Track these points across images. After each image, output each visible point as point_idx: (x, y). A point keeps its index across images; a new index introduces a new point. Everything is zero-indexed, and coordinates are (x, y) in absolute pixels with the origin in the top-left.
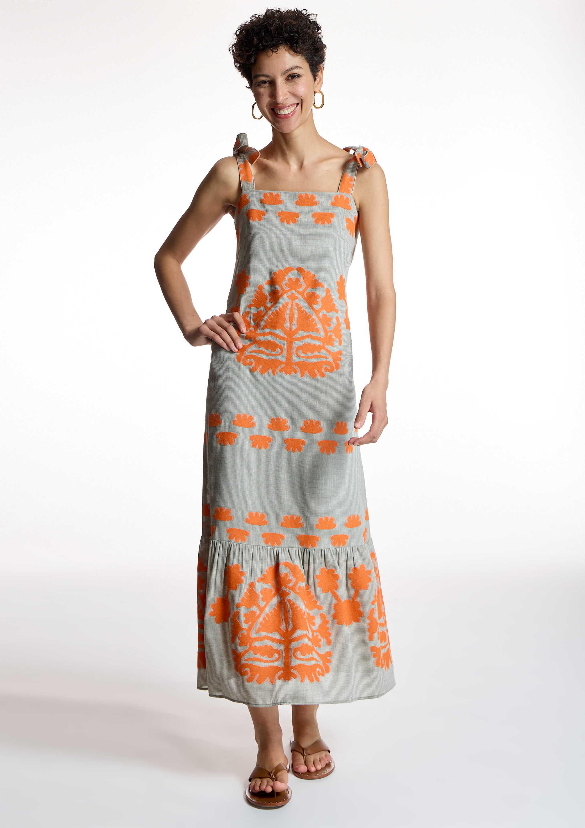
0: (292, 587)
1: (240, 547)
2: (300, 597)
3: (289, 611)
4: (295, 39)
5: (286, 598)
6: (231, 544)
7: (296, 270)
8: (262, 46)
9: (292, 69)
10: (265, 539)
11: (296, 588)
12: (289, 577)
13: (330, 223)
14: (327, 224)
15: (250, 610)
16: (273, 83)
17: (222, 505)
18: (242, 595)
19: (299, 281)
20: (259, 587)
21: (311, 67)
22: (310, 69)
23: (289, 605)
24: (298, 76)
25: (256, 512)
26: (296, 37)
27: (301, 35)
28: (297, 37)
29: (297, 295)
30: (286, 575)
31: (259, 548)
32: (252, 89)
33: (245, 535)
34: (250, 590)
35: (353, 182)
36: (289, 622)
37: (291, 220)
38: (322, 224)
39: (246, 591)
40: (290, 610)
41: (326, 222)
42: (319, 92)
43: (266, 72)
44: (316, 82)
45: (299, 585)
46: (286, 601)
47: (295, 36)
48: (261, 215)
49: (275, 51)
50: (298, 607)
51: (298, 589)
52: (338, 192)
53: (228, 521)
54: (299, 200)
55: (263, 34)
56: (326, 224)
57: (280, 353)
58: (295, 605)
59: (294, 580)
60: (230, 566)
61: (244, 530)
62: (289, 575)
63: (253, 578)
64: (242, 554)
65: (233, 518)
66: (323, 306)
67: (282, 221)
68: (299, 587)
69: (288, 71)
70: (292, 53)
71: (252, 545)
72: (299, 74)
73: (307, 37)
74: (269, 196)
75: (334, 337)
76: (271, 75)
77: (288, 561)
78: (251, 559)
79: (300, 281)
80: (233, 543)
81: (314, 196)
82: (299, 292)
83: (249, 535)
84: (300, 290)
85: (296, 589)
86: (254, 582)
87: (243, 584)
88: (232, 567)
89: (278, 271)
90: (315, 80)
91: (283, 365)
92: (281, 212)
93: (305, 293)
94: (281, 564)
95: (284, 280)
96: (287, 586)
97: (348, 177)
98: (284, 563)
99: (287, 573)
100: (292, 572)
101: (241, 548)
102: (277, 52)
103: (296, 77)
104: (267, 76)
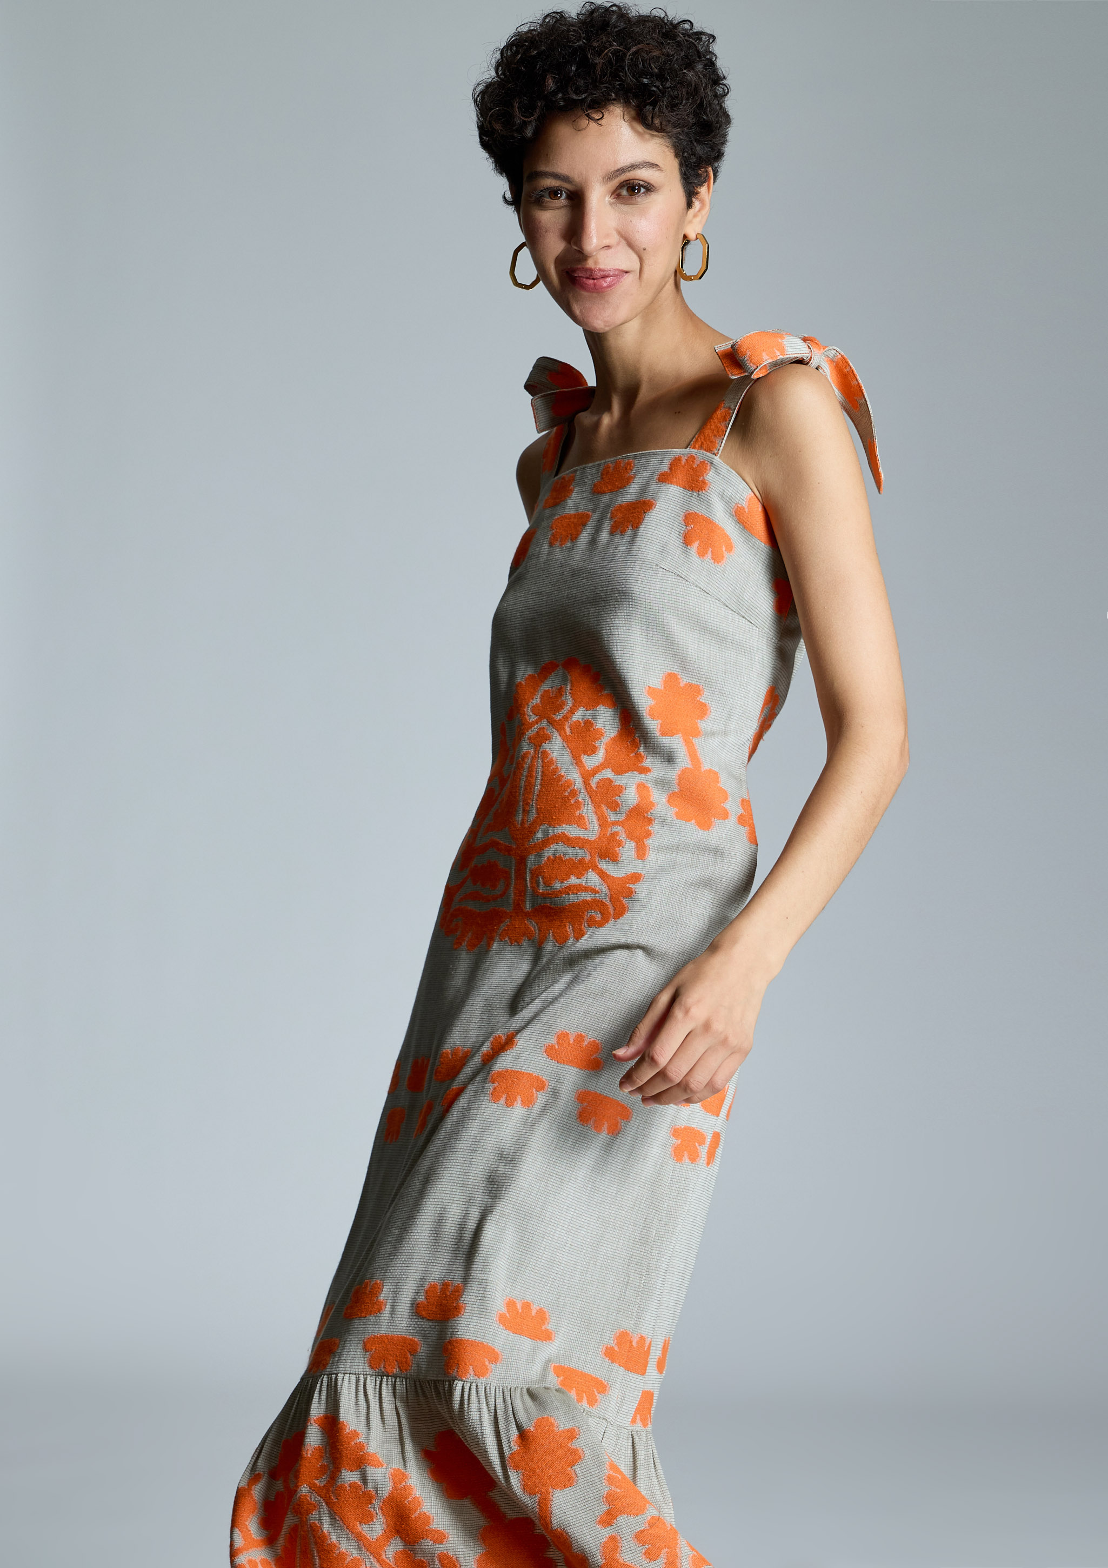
4: (651, 94)
7: (562, 666)
8: (563, 99)
9: (633, 167)
13: (637, 528)
14: (631, 530)
16: (577, 200)
19: (562, 695)
21: (684, 169)
22: (681, 174)
24: (649, 188)
26: (654, 88)
27: (668, 85)
28: (658, 87)
29: (547, 732)
32: (518, 210)
37: (569, 536)
38: (621, 532)
41: (630, 526)
42: (697, 239)
44: (691, 212)
47: (652, 84)
49: (597, 116)
52: (686, 448)
54: (600, 480)
55: (574, 68)
56: (629, 531)
57: (503, 891)
66: (607, 759)
67: (553, 540)
69: (622, 170)
70: (640, 128)
72: (649, 183)
73: (684, 93)
75: (623, 837)
76: (576, 177)
79: (564, 694)
81: (630, 464)
82: (554, 724)
84: (559, 716)
89: (526, 680)
90: (689, 205)
91: (508, 922)
92: (560, 517)
93: (566, 724)
95: (533, 698)
97: (720, 413)
102: (602, 122)
103: (643, 190)
104: (564, 177)
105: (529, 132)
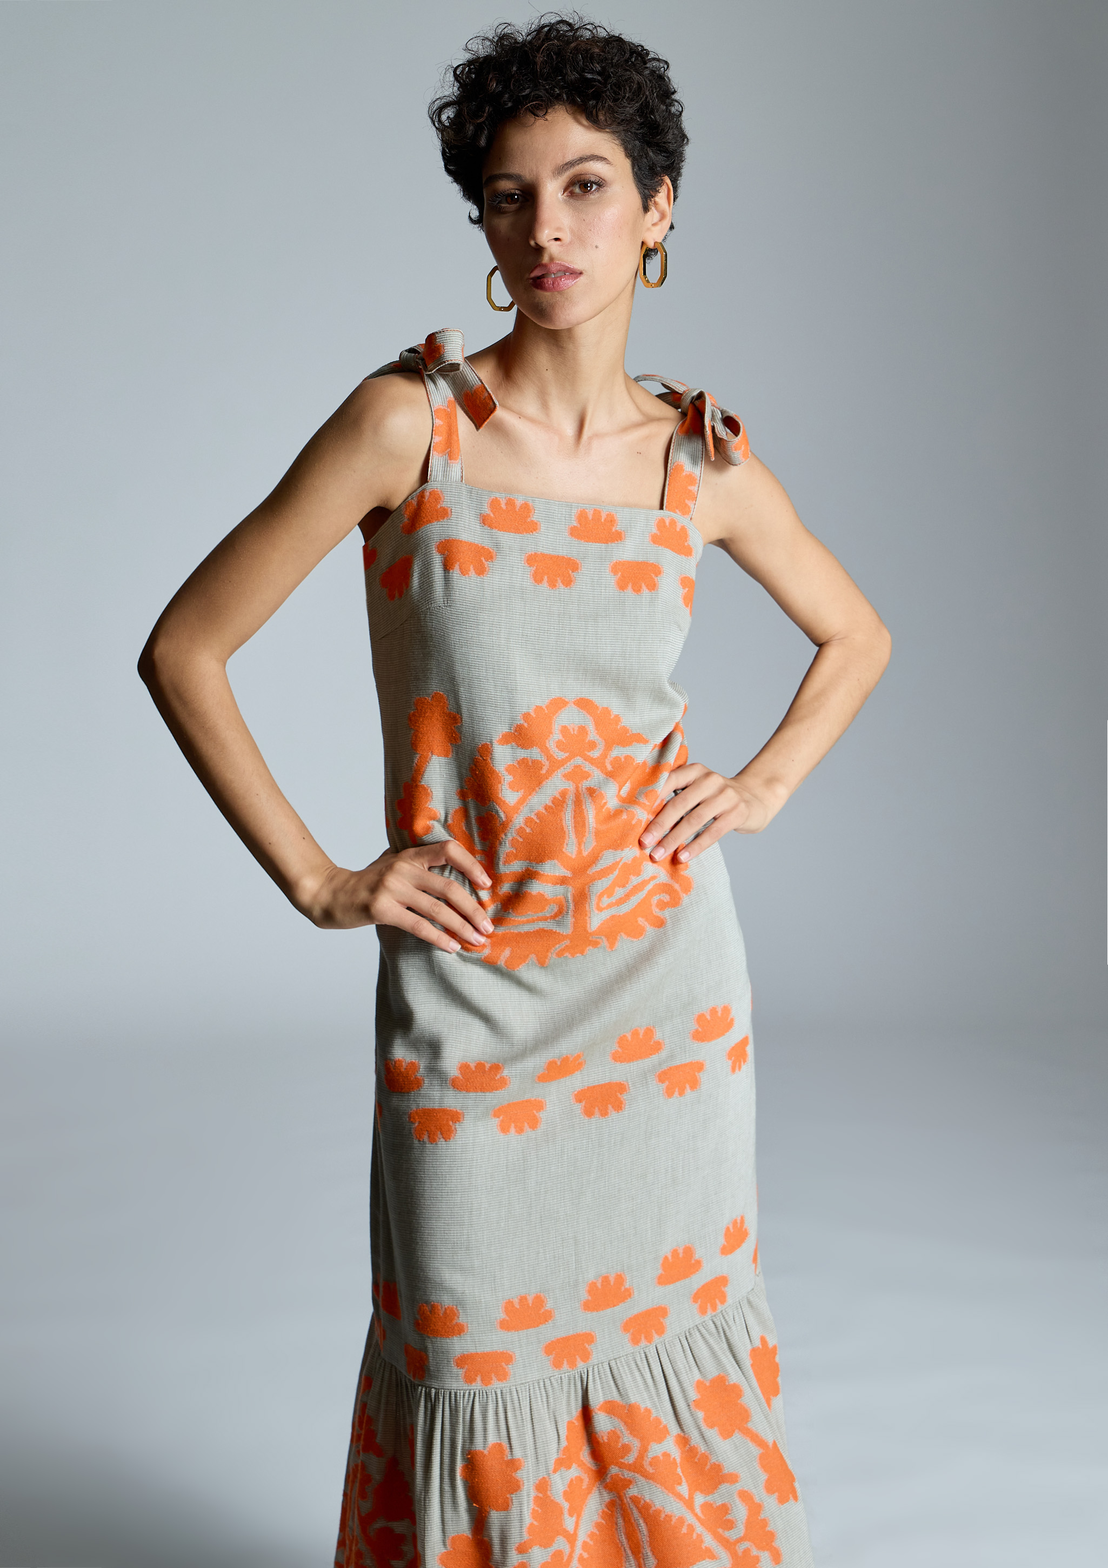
0: (635, 1463)
1: (496, 1396)
2: (661, 1485)
3: (638, 1525)
5: (625, 1494)
6: (472, 1394)
7: (574, 704)
9: (582, 160)
10: (551, 1357)
11: (646, 1464)
12: (621, 1439)
13: (654, 590)
14: (647, 591)
15: (551, 1550)
17: (433, 1298)
18: (528, 1519)
19: (587, 734)
20: (559, 1484)
21: (638, 170)
22: (634, 174)
23: (635, 1511)
24: (600, 184)
25: (521, 1297)
29: (587, 769)
30: (614, 1435)
31: (542, 1385)
33: (503, 1364)
34: (541, 1498)
35: (697, 485)
36: (643, 1554)
37: (558, 579)
38: (634, 590)
39: (532, 1505)
40: (641, 1522)
41: (644, 587)
42: (656, 247)
43: (515, 169)
44: (648, 216)
45: (651, 1455)
46: (627, 1500)
48: (483, 559)
50: (661, 1511)
51: (651, 1464)
52: (661, 508)
53: (455, 1338)
54: (579, 526)
55: (515, 69)
56: (645, 591)
57: (556, 913)
58: (651, 1507)
59: (636, 1444)
60: (479, 1451)
61: (499, 1351)
62: (621, 1435)
63: (542, 1468)
64: (506, 1412)
65: (465, 1327)
67: (537, 579)
68: (652, 1458)
69: (571, 164)
71: (525, 1383)
72: (599, 179)
74: (503, 506)
76: (528, 176)
77: (610, 1398)
78: (529, 1418)
79: (589, 733)
80: (477, 1393)
81: (613, 516)
82: (592, 761)
83: (514, 1359)
84: (595, 754)
85: (645, 1467)
86: (545, 1476)
87: (524, 1493)
88: (486, 1452)
89: (535, 710)
90: (647, 210)
91: (567, 942)
92: (535, 553)
93: (606, 760)
94: (596, 1411)
95: (552, 733)
96: (622, 1463)
97: (684, 474)
98: (602, 1405)
99: (613, 1429)
100: (627, 1426)
101: (500, 1400)
103: (595, 187)
104: (516, 176)
105: (483, 142)
